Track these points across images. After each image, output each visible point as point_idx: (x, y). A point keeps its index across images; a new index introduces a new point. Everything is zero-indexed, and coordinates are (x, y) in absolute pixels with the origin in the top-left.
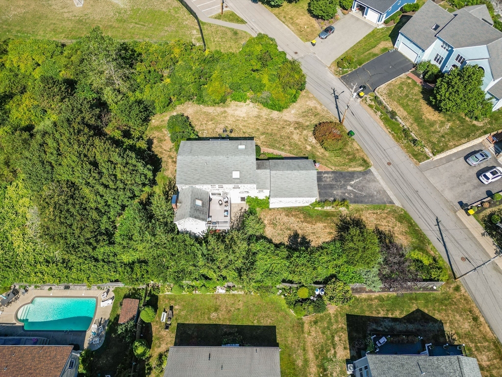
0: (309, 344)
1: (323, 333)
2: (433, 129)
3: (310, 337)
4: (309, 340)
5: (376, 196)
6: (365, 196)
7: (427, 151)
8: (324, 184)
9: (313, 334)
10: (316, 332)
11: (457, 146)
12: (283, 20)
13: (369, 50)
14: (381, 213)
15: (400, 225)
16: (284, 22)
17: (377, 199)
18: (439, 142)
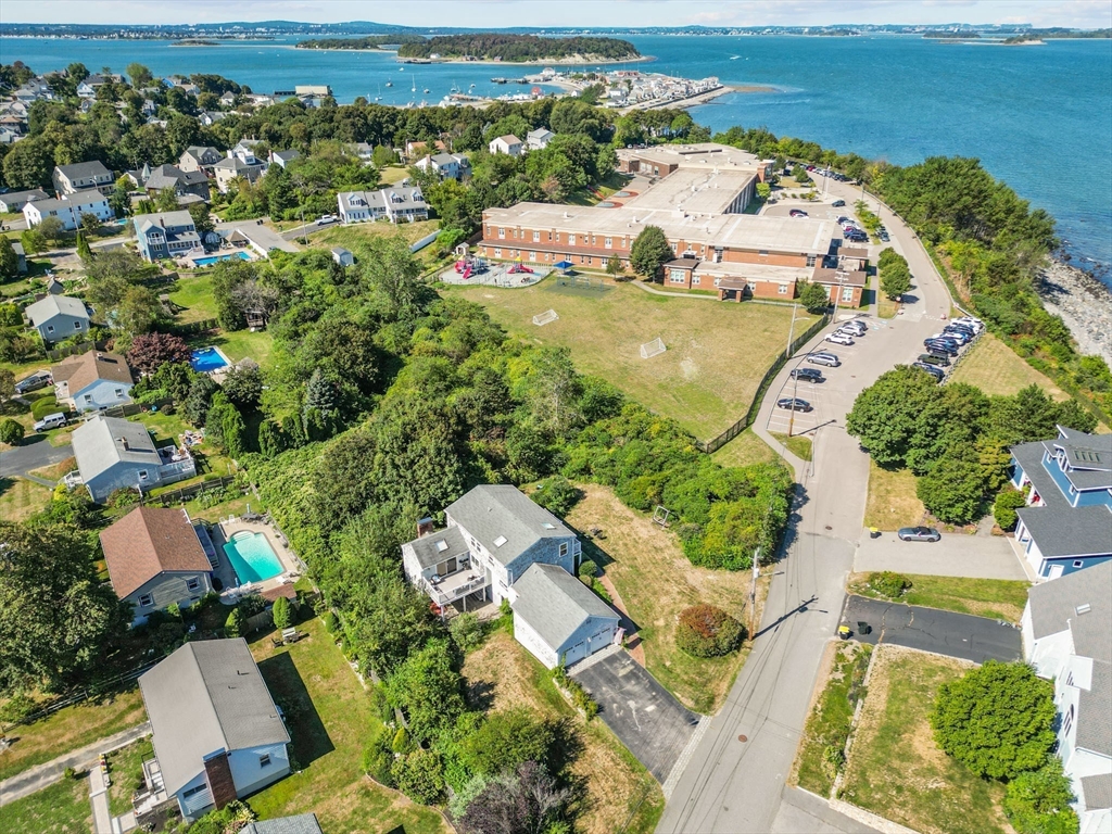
0: (326, 804)
1: (355, 812)
2: (896, 763)
3: (339, 800)
4: (334, 801)
5: (652, 748)
6: (637, 732)
7: (839, 782)
8: (607, 670)
9: (347, 801)
10: (351, 804)
11: (908, 826)
12: (874, 486)
13: (961, 597)
14: (622, 770)
15: (623, 811)
16: (870, 490)
17: (646, 753)
18: (879, 789)
